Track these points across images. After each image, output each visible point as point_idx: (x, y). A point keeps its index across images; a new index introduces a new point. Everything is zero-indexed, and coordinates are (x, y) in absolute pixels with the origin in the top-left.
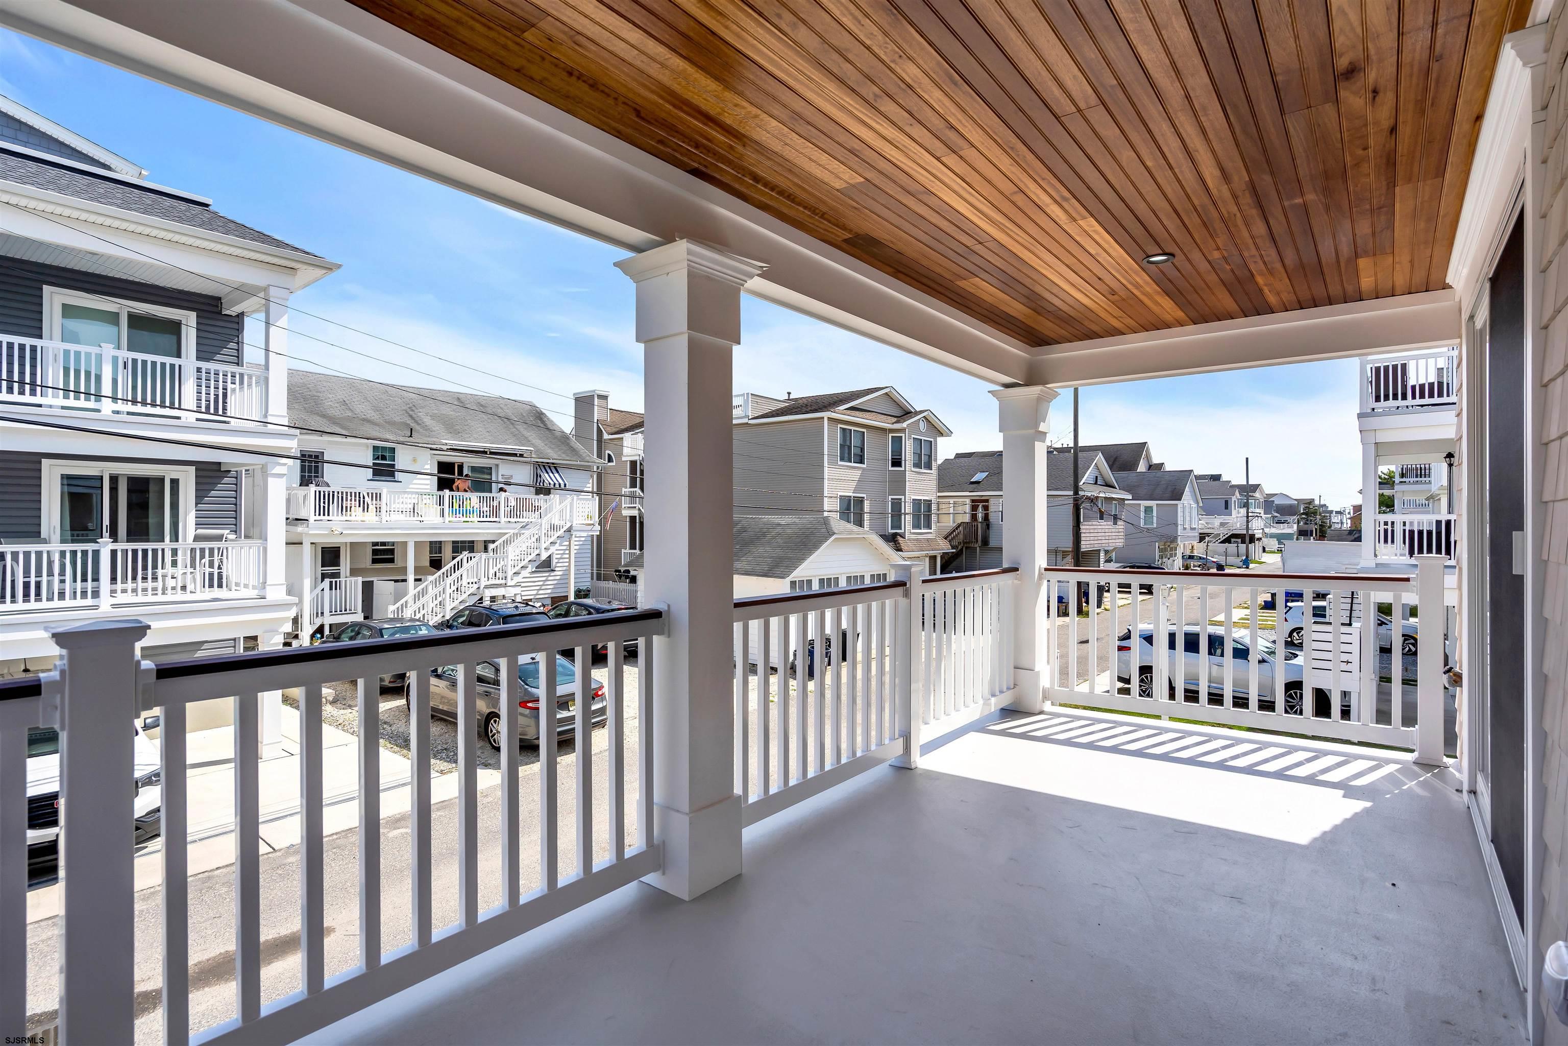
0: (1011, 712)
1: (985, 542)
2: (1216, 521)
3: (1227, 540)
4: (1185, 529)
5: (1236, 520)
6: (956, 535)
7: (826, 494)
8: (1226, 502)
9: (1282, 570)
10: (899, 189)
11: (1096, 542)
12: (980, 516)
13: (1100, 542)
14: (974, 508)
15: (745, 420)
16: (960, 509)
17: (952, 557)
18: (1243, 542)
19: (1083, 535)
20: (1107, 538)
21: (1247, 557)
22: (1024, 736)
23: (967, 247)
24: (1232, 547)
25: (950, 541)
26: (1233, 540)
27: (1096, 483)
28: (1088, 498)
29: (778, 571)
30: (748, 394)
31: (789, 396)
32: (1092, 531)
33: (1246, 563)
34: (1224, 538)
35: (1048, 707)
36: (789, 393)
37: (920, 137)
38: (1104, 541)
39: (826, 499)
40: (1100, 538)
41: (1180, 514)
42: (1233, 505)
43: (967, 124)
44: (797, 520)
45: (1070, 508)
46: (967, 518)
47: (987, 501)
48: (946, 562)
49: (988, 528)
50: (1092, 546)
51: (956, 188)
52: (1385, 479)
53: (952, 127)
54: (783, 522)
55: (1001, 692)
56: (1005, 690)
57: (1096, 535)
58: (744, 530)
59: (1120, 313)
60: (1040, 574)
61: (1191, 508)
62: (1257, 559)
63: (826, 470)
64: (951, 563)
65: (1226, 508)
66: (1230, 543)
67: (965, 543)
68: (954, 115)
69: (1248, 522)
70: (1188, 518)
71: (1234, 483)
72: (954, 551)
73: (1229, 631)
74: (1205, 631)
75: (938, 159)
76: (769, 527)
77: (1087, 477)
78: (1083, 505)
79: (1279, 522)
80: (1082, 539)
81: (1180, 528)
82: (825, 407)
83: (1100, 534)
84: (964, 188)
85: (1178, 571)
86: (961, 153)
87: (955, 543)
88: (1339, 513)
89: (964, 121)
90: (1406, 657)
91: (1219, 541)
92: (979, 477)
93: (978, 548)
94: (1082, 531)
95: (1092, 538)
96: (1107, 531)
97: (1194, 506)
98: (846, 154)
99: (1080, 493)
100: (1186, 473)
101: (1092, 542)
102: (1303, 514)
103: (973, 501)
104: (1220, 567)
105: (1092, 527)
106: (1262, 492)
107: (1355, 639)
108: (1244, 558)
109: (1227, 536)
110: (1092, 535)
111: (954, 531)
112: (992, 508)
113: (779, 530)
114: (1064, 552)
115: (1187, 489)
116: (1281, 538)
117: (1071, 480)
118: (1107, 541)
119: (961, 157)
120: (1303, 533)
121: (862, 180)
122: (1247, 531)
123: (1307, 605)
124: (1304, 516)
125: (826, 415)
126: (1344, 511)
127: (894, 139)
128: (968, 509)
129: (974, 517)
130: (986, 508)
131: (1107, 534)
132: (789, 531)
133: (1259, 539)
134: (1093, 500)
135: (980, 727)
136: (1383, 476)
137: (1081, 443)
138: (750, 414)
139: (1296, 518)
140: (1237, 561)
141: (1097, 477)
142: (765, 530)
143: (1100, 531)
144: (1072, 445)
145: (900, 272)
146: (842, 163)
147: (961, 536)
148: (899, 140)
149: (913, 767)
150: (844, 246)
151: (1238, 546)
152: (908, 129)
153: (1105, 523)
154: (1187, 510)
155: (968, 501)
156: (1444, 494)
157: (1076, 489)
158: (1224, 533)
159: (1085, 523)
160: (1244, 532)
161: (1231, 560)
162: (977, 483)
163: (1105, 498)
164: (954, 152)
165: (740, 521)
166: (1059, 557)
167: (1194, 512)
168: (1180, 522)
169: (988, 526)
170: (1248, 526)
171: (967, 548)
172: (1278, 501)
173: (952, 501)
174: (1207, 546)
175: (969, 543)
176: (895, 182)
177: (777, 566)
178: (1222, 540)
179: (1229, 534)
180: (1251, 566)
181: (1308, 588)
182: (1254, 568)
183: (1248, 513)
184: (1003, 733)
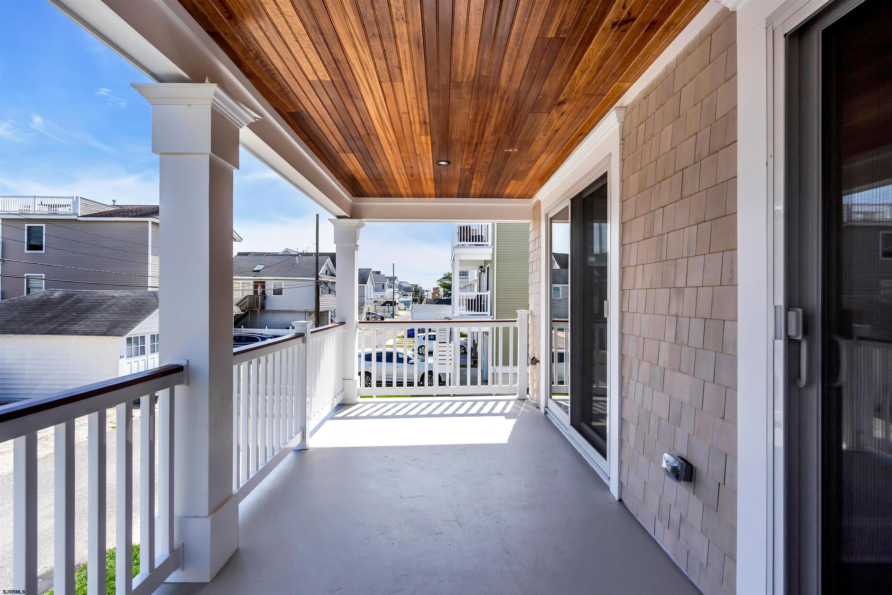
0: (342, 406)
1: (263, 307)
2: (380, 294)
3: (384, 305)
4: (368, 299)
5: (388, 294)
6: (244, 303)
7: (150, 274)
8: (383, 285)
9: (411, 318)
10: (347, 92)
11: (327, 306)
12: (259, 292)
13: (328, 306)
14: (256, 287)
15: (75, 217)
16: (246, 288)
17: (241, 317)
18: (391, 305)
19: (320, 302)
20: (332, 304)
21: (393, 312)
22: (356, 417)
23: (360, 135)
24: (386, 308)
25: (240, 307)
26: (386, 304)
27: (326, 274)
28: (324, 282)
29: (116, 331)
30: (77, 198)
31: (114, 203)
32: (325, 300)
33: (393, 316)
34: (383, 303)
35: (359, 400)
36: (114, 201)
37: (380, 67)
38: (331, 306)
39: (150, 278)
40: (329, 304)
41: (366, 291)
42: (386, 287)
43: (408, 69)
44: (130, 294)
45: (314, 288)
46: (251, 293)
47: (264, 282)
48: (237, 320)
49: (265, 299)
50: (325, 308)
51: (378, 101)
52: (447, 276)
53: (400, 68)
54: (117, 295)
55: (338, 394)
56: (339, 393)
57: (327, 302)
58: (80, 301)
59: (408, 186)
60: (357, 325)
61: (370, 288)
62: (396, 314)
63: (150, 257)
64: (240, 320)
65: (383, 288)
66: (385, 306)
67: (249, 308)
68: (406, 61)
69: (394, 295)
70: (369, 294)
71: (386, 276)
72: (243, 313)
73: (395, 349)
74: (384, 351)
75: (380, 82)
76: (104, 298)
77: (322, 270)
78: (321, 286)
79: (404, 295)
80: (320, 305)
81: (366, 298)
82: (149, 214)
83: (329, 302)
84: (382, 103)
85: (364, 321)
86: (394, 83)
87: (243, 308)
88: (427, 291)
89: (408, 67)
90: (462, 355)
91: (381, 305)
92: (258, 267)
93: (258, 311)
94: (320, 300)
95: (325, 304)
96: (332, 300)
97: (372, 287)
98: (331, 61)
99: (319, 279)
100: (368, 270)
101: (325, 306)
102: (414, 291)
103: (255, 282)
104: (382, 318)
105: (325, 298)
106: (398, 281)
107: (452, 349)
108: (392, 313)
109: (384, 302)
110: (325, 302)
111: (243, 300)
112: (267, 287)
113: (114, 301)
114: (310, 312)
115: (369, 278)
116: (407, 304)
117: (314, 271)
118: (332, 306)
119: (392, 85)
120: (415, 301)
121: (329, 79)
122: (393, 300)
123: (427, 334)
124: (414, 293)
125: (150, 220)
126: (429, 290)
127: (365, 63)
128: (252, 287)
129: (256, 292)
130: (263, 287)
131: (332, 302)
132: (123, 302)
133: (398, 304)
134: (326, 283)
135: (331, 417)
136: (446, 275)
137: (320, 251)
138: (79, 213)
139: (411, 294)
140: (389, 315)
141: (327, 270)
142: (101, 301)
143: (328, 300)
144: (315, 252)
145: (311, 140)
146: (325, 65)
147: (247, 304)
148: (367, 64)
149: (308, 448)
150: (287, 116)
151: (389, 307)
152: (377, 60)
153: (331, 296)
154: (369, 289)
155: (252, 282)
156: (476, 283)
157: (317, 277)
158: (383, 301)
159: (322, 296)
160: (392, 300)
161: (387, 314)
162: (258, 271)
163: (332, 282)
164: (391, 81)
165: (75, 294)
166: (307, 315)
167: (372, 290)
168: (366, 295)
169: (265, 298)
170: (393, 297)
171: (251, 311)
172: (404, 285)
173: (241, 282)
174: (375, 307)
175: (253, 308)
176: (347, 87)
177: (115, 327)
178: (382, 304)
179: (385, 301)
180: (395, 317)
181: (426, 326)
182: (396, 318)
183: (394, 291)
184: (344, 418)
